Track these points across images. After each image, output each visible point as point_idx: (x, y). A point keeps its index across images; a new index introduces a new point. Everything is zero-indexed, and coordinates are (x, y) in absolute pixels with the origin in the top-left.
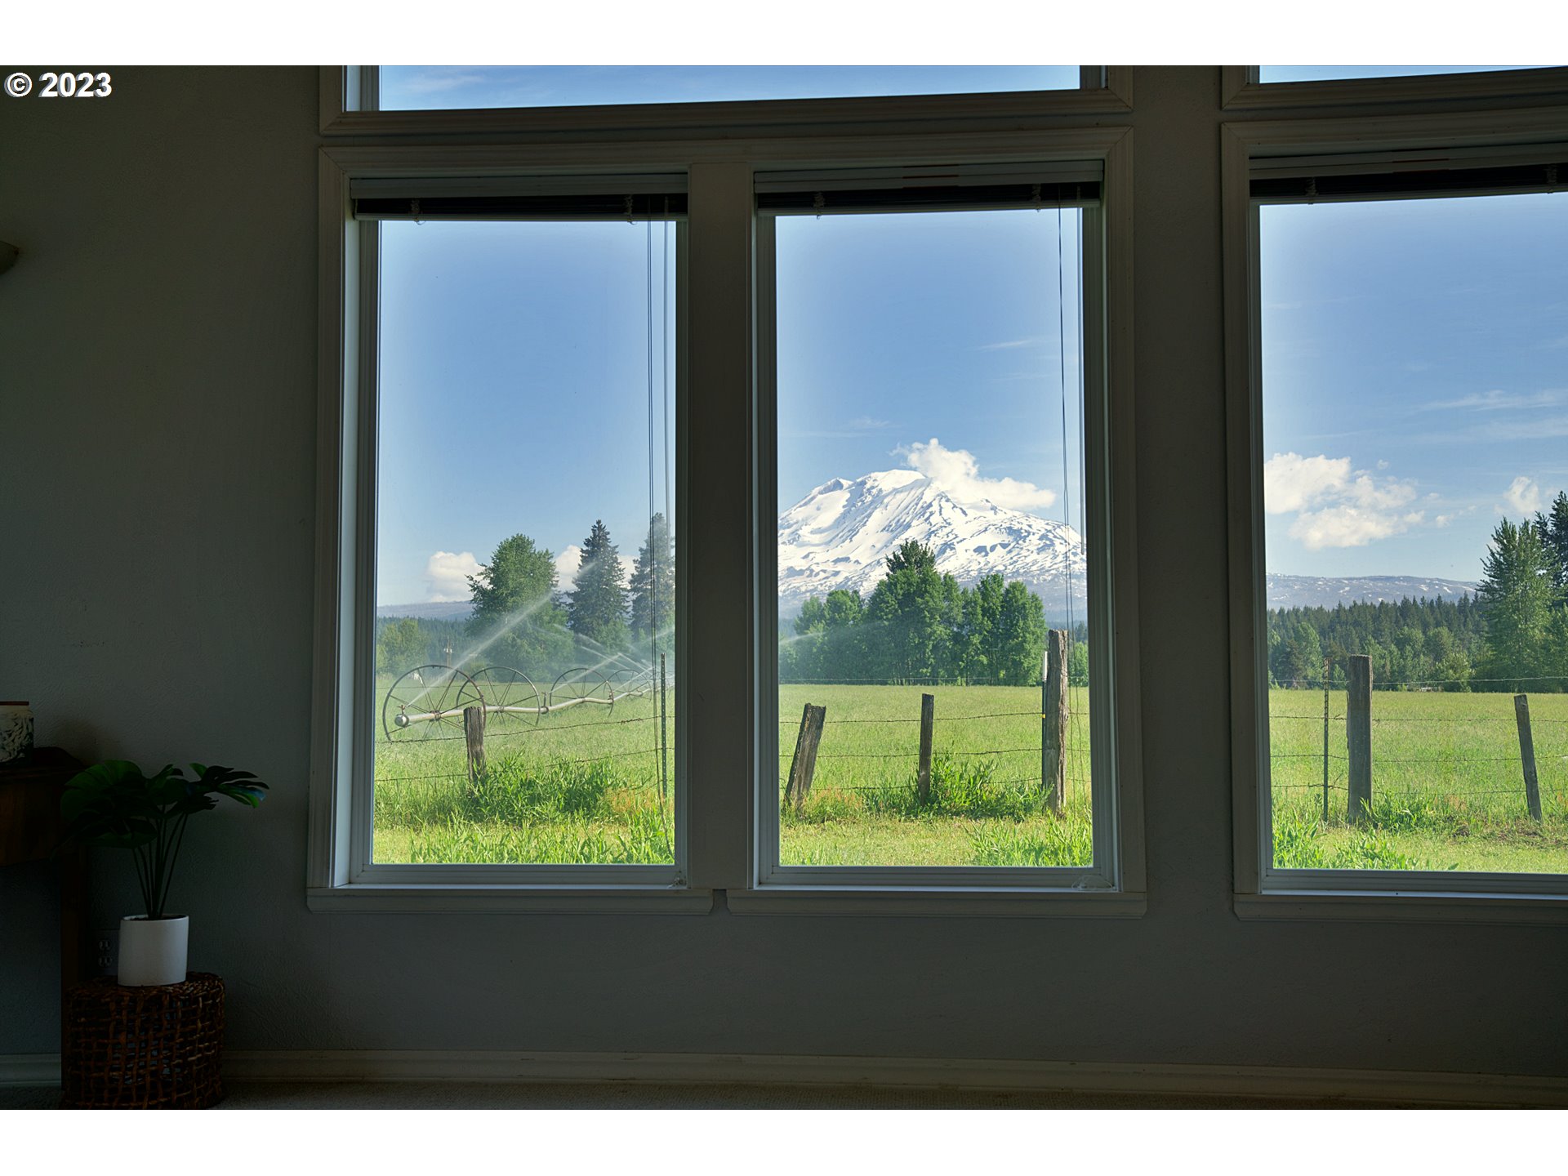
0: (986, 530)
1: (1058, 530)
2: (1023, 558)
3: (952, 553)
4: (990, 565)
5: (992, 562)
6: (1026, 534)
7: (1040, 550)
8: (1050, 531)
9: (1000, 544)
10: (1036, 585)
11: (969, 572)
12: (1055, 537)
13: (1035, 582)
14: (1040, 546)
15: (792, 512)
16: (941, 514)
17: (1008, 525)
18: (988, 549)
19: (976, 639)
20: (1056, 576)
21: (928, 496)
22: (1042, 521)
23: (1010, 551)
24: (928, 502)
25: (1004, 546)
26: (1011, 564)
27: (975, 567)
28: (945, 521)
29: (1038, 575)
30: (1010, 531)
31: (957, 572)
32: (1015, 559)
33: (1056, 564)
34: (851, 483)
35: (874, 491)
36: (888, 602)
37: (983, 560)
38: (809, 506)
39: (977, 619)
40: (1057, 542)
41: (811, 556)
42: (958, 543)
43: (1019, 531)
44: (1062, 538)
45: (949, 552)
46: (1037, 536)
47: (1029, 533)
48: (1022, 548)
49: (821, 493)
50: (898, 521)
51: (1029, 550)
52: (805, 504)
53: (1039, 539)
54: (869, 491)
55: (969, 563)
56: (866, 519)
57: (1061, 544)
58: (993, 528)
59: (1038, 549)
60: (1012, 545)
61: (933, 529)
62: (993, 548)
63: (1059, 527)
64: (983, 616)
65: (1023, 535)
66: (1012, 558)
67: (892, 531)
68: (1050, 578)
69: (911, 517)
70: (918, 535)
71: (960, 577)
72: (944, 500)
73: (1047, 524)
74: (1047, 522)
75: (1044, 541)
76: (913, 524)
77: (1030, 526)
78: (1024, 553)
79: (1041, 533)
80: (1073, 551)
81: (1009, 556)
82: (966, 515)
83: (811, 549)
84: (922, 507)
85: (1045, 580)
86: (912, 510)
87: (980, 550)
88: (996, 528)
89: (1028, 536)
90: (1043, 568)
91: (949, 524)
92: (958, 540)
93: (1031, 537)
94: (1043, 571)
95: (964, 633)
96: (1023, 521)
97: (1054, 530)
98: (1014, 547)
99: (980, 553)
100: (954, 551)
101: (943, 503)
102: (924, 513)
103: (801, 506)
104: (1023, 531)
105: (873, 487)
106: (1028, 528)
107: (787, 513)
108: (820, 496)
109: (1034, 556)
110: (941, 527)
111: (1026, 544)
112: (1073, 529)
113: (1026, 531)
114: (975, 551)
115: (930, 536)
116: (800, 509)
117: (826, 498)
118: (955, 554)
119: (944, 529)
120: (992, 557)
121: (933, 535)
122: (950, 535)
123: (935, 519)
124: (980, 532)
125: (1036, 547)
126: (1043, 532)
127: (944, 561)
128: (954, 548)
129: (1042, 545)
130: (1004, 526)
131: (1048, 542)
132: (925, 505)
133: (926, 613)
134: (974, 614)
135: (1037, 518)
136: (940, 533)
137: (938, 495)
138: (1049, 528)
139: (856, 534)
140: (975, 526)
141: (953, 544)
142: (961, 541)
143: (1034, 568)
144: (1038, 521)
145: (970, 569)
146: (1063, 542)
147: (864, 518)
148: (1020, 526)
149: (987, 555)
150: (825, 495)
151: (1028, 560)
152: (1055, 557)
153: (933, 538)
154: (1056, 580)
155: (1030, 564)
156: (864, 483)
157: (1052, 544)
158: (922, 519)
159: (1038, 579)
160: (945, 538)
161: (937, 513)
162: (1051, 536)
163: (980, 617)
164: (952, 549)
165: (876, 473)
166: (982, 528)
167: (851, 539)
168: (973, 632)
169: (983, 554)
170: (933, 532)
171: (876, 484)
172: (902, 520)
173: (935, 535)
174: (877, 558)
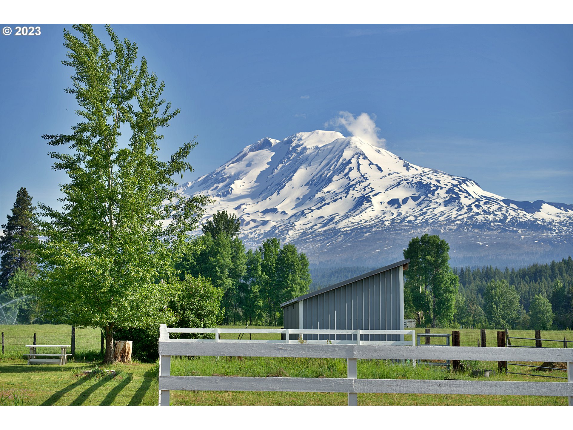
0: (399, 184)
1: (464, 185)
2: (431, 210)
3: (368, 205)
4: (402, 216)
5: (404, 213)
6: (435, 188)
7: (447, 203)
8: (456, 186)
9: (410, 197)
10: (443, 234)
11: (384, 221)
12: (460, 191)
13: (442, 231)
14: (447, 199)
15: (226, 167)
16: (359, 170)
17: (418, 180)
18: (401, 201)
19: (256, 289)
20: (460, 226)
21: (347, 154)
22: (449, 177)
23: (420, 204)
24: (347, 159)
25: (414, 199)
26: (421, 215)
27: (388, 217)
28: (363, 176)
29: (445, 224)
30: (420, 185)
31: (373, 222)
32: (424, 210)
33: (461, 215)
34: (278, 141)
35: (299, 149)
36: (189, 261)
37: (395, 212)
38: (241, 163)
39: (257, 273)
40: (462, 195)
41: (243, 207)
42: (374, 196)
43: (428, 185)
44: (467, 192)
45: (365, 204)
46: (444, 190)
47: (437, 187)
48: (431, 201)
49: (251, 150)
50: (321, 175)
51: (437, 203)
52: (237, 161)
53: (446, 193)
54: (295, 148)
55: (384, 214)
56: (292, 174)
57: (466, 197)
58: (405, 182)
59: (445, 202)
60: (422, 198)
61: (352, 183)
62: (405, 201)
63: (464, 182)
64: (262, 271)
65: (432, 189)
66: (421, 210)
67: (315, 185)
68: (455, 227)
69: (332, 172)
70: (339, 189)
71: (375, 226)
72: (361, 157)
73: (454, 179)
74: (453, 177)
75: (451, 195)
76: (333, 179)
77: (438, 181)
78: (433, 205)
79: (448, 187)
80: (477, 203)
81: (419, 208)
82: (381, 171)
83: (242, 201)
84: (342, 164)
85: (451, 230)
86: (333, 167)
87: (394, 202)
88: (408, 183)
89: (436, 190)
90: (449, 219)
91: (366, 179)
92: (374, 193)
93: (439, 191)
94: (449, 221)
95: (248, 283)
96: (432, 176)
97: (460, 185)
98: (423, 200)
99: (393, 205)
100: (370, 203)
101: (361, 161)
102: (345, 169)
103: (233, 163)
104: (432, 186)
105: (298, 146)
106: (436, 183)
107: (220, 169)
108: (251, 154)
109: (442, 208)
110: (359, 182)
111: (434, 197)
112: (477, 184)
113: (435, 186)
114: (389, 203)
115: (349, 190)
116: (232, 165)
117: (256, 155)
118: (371, 205)
119: (362, 184)
120: (404, 209)
121: (351, 189)
122: (367, 188)
123: (354, 174)
124: (393, 187)
125: (443, 200)
126: (450, 186)
127: (360, 212)
128: (370, 201)
129: (449, 198)
130: (415, 180)
131: (454, 196)
132: (344, 162)
133: (217, 269)
134: (256, 269)
135: (445, 174)
136: (358, 188)
137: (357, 153)
138: (455, 183)
139: (283, 188)
140: (388, 181)
141: (369, 197)
142: (376, 194)
143: (441, 219)
144: (445, 176)
145: (384, 219)
146: (467, 195)
147: (290, 173)
148: (429, 181)
149: (399, 206)
150: (255, 153)
151: (436, 211)
152: (461, 208)
153: (351, 192)
154: (461, 229)
155: (438, 215)
156: (290, 142)
157: (458, 198)
158: (342, 174)
159: (445, 228)
160: (363, 192)
161: (356, 169)
162: (457, 190)
163: (260, 272)
164: (368, 201)
165: (300, 133)
166: (395, 183)
167: (278, 192)
168: (254, 284)
169: (396, 206)
170: (352, 186)
171: (301, 142)
172: (323, 176)
173: (354, 189)
174: (301, 209)
